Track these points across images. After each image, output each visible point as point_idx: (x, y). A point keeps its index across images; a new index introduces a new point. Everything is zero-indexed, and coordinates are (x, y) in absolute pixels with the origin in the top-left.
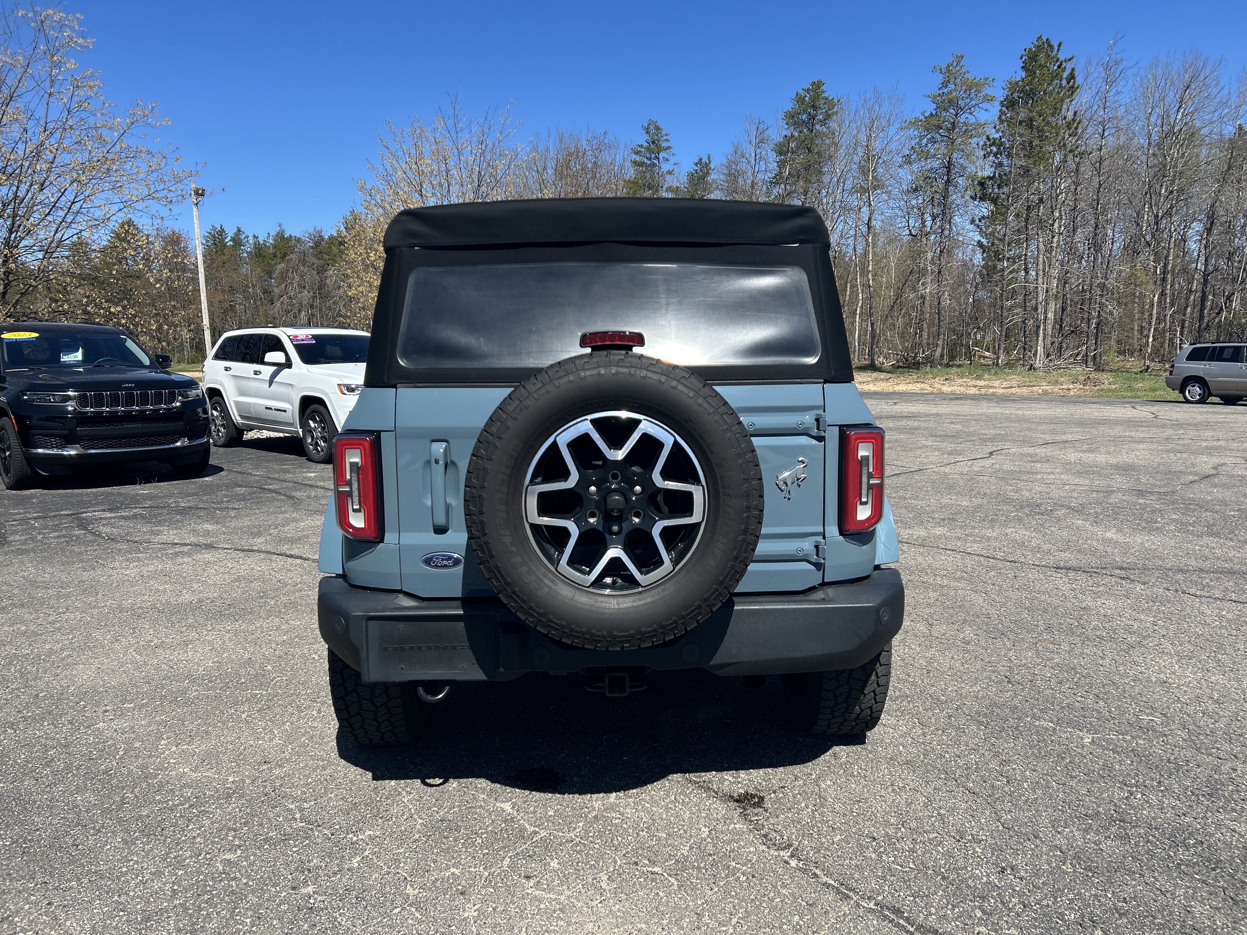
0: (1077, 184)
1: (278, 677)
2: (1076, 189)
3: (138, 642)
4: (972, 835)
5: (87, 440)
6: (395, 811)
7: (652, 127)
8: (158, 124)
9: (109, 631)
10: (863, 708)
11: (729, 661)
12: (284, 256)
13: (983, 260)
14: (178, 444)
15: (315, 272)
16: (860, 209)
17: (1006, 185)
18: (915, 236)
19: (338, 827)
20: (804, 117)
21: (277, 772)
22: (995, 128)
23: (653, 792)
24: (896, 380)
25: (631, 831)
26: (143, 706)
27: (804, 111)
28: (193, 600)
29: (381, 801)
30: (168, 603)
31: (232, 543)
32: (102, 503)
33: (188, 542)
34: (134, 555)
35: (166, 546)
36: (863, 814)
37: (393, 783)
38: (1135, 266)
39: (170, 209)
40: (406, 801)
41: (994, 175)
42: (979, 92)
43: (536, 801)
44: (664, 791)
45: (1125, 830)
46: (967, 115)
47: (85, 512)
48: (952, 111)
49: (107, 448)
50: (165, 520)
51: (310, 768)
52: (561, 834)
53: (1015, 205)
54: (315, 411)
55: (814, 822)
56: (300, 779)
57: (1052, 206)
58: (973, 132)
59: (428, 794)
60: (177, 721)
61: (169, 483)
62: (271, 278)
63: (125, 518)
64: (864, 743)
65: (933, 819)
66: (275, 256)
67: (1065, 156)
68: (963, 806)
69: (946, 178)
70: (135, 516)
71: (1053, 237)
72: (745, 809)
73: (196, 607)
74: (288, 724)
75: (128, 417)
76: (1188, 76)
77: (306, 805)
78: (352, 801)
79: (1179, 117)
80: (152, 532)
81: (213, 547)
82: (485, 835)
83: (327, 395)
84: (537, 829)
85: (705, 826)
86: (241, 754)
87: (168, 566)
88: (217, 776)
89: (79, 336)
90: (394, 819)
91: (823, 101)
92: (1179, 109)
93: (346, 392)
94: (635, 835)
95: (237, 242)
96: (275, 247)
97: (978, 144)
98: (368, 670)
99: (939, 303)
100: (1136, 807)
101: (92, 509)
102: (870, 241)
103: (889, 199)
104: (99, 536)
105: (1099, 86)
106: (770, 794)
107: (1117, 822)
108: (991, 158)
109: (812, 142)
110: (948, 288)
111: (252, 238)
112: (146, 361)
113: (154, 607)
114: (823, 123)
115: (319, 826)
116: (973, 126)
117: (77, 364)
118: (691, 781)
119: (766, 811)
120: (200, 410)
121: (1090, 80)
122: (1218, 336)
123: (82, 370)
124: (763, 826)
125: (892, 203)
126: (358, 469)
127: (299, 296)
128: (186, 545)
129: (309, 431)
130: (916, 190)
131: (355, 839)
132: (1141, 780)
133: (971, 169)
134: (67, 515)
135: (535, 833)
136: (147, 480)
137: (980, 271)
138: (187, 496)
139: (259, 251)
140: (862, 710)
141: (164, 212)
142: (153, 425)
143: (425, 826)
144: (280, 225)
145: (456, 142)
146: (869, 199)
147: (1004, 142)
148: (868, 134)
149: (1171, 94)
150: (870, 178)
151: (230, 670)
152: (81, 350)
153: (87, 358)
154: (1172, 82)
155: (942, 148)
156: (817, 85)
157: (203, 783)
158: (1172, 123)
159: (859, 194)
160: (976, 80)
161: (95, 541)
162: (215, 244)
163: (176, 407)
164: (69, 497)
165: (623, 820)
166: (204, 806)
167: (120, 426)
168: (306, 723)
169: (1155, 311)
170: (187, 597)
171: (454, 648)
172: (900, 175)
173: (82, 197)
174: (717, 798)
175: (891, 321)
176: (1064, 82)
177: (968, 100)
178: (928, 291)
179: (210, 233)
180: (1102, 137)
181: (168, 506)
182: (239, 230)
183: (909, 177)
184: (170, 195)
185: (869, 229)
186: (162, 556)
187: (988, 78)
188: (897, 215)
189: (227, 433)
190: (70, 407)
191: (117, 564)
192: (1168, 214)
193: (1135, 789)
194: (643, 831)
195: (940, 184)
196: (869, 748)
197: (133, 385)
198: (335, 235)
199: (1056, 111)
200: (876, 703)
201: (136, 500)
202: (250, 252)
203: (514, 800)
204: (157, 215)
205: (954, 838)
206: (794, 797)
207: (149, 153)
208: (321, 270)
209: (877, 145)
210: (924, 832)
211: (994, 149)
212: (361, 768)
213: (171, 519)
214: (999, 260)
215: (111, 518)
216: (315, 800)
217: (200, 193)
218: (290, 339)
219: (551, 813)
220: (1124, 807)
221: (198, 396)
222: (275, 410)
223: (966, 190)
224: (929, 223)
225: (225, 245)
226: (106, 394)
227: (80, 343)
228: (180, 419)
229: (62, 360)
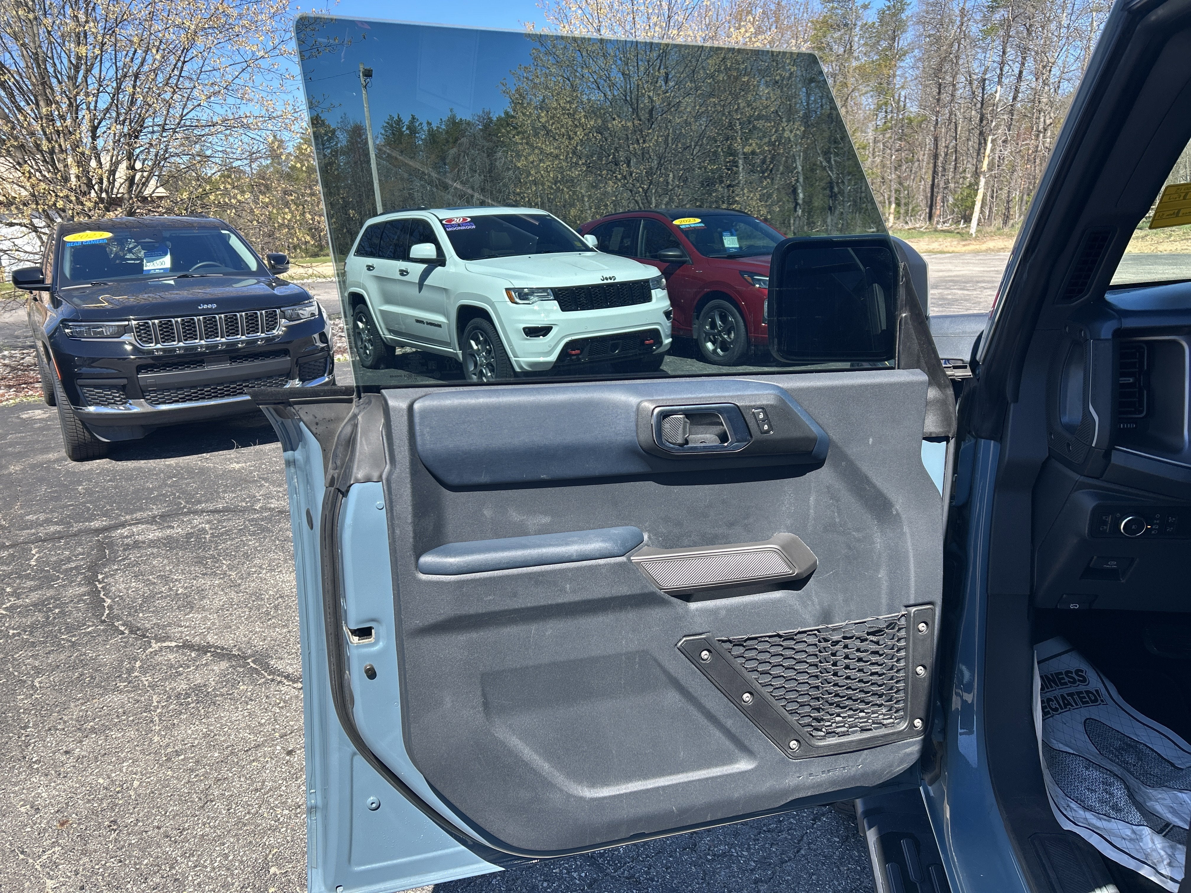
5: (155, 391)
12: (456, 140)
14: (286, 387)
15: (485, 155)
33: (231, 643)
35: (186, 656)
47: (123, 525)
49: (184, 400)
54: (476, 328)
62: (445, 164)
66: (448, 142)
75: (211, 354)
80: (187, 599)
81: (266, 669)
83: (492, 305)
89: (167, 234)
93: (518, 300)
95: (413, 130)
96: (447, 132)
104: (99, 606)
111: (426, 125)
112: (253, 265)
117: (165, 274)
120: (316, 336)
123: (172, 282)
127: (471, 180)
128: (222, 654)
129: (471, 354)
139: (433, 137)
142: (246, 364)
144: (451, 110)
152: (169, 255)
153: (175, 266)
161: (78, 627)
162: (393, 134)
163: (278, 336)
167: (201, 369)
179: (388, 123)
181: (251, 508)
182: (413, 118)
190: (128, 343)
197: (214, 306)
198: (503, 115)
202: (425, 139)
208: (491, 153)
213: (238, 548)
217: (368, 74)
218: (443, 225)
221: (313, 315)
222: (428, 324)
225: (401, 133)
226: (177, 322)
227: (169, 244)
228: (286, 352)
229: (145, 268)
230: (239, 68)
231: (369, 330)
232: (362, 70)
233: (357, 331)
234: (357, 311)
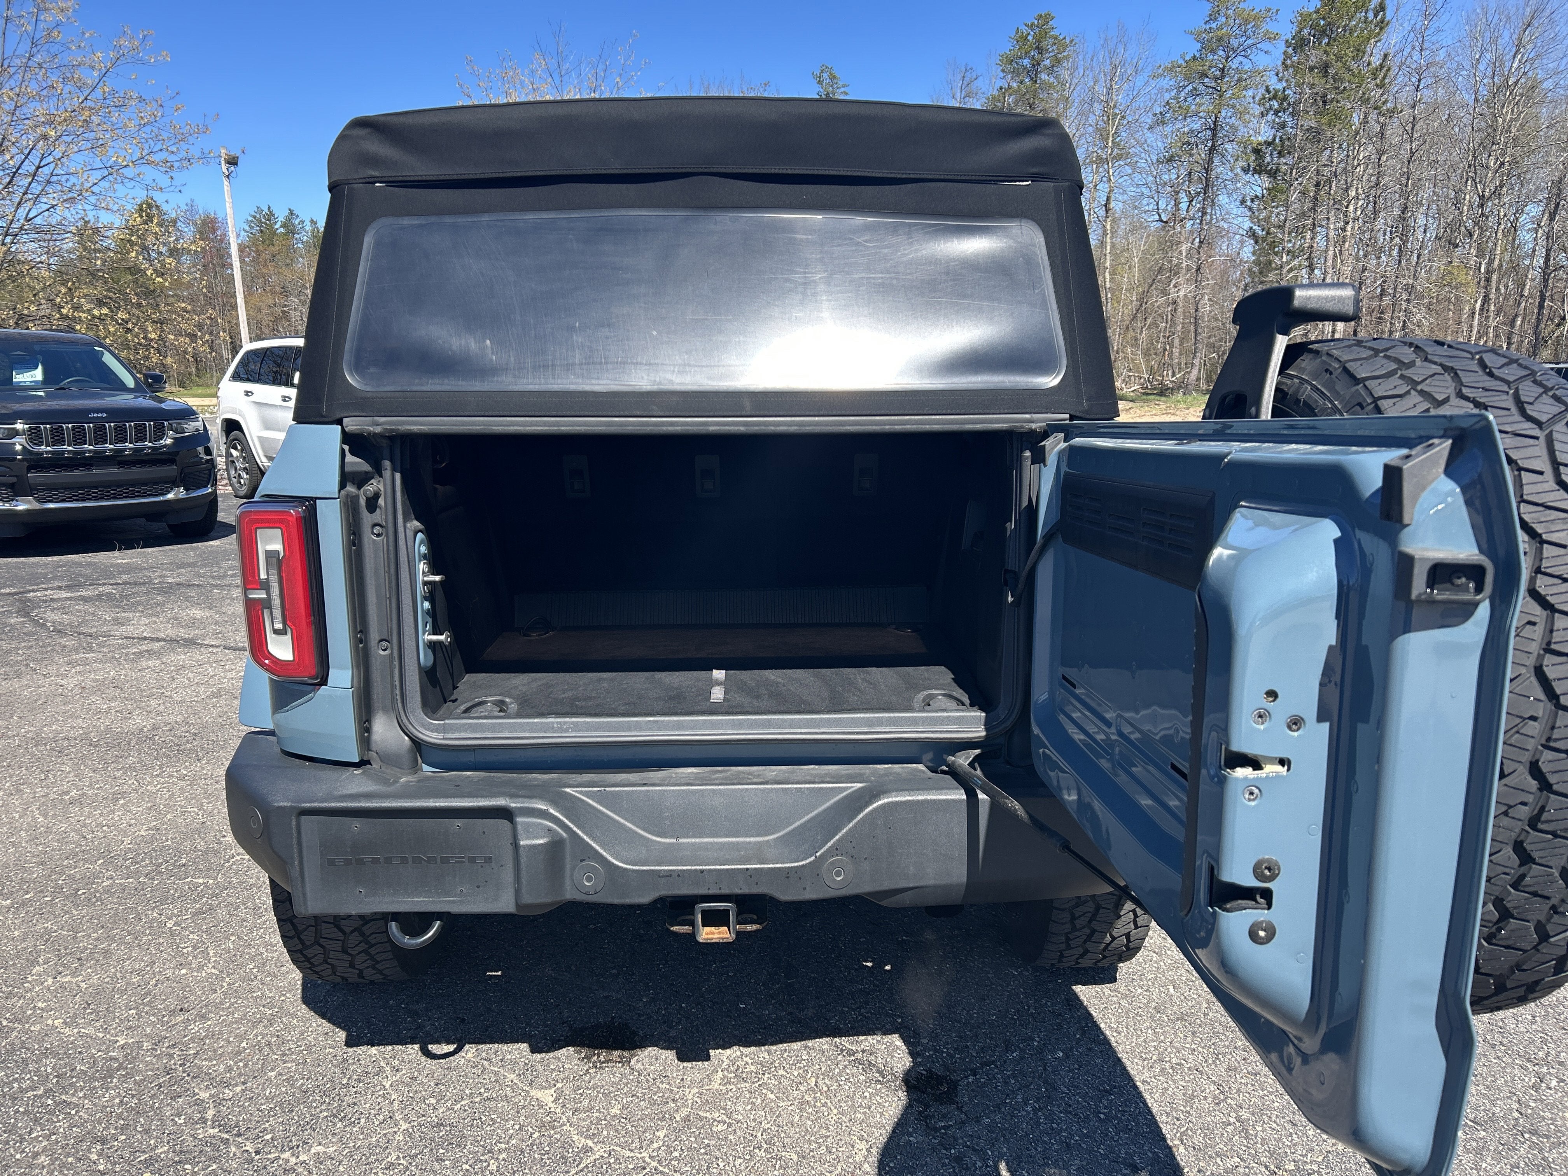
0: (1380, 153)
1: (238, 855)
2: (1379, 159)
3: (47, 795)
4: (1294, 1161)
5: (44, 490)
6: (367, 1106)
7: (825, 76)
8: (153, 60)
9: (11, 776)
10: (1115, 934)
11: (903, 884)
13: (1254, 253)
14: (170, 496)
16: (1095, 186)
17: (1289, 153)
18: (1166, 222)
19: (269, 1137)
20: (1026, 62)
21: (194, 1028)
22: (1277, 75)
23: (782, 1072)
24: (1138, 411)
25: (740, 1148)
26: (25, 903)
27: (1026, 53)
28: (145, 726)
29: (347, 1086)
30: (108, 730)
31: (224, 638)
32: (61, 578)
33: (163, 636)
34: (81, 655)
35: (130, 641)
36: (1116, 1117)
37: (374, 1050)
38: (1451, 262)
39: (172, 178)
40: (387, 1086)
41: (1274, 140)
42: (1258, 27)
43: (594, 1088)
44: (800, 1068)
45: (1541, 1150)
46: (1240, 59)
47: (33, 591)
48: (1221, 53)
49: (71, 500)
50: (139, 603)
51: (248, 1021)
52: (628, 1154)
53: (1300, 179)
55: (1037, 1133)
56: (229, 1042)
57: (1347, 183)
58: (1248, 81)
59: (426, 1072)
60: (68, 931)
61: (161, 548)
63: (85, 599)
64: (1114, 980)
65: (1230, 1128)
67: (1366, 115)
68: (1276, 1104)
69: (1210, 144)
70: (99, 597)
71: (1347, 223)
72: (927, 1106)
73: (146, 738)
74: (233, 938)
75: (99, 459)
76: (1528, 9)
77: (228, 1093)
78: (303, 1085)
79: (1515, 65)
80: (116, 621)
81: (195, 644)
82: (504, 1155)
84: (590, 1143)
85: (862, 1138)
86: (149, 993)
87: (125, 672)
88: (101, 1035)
89: (37, 348)
90: (363, 1120)
91: (1051, 41)
92: (1516, 53)
94: (747, 1157)
95: (290, 229)
97: (1253, 98)
98: (304, 895)
99: (1196, 310)
100: (1553, 1106)
101: (44, 586)
102: (1108, 227)
103: (1134, 172)
104: (43, 626)
105: (1413, 22)
106: (967, 1077)
107: (1527, 1136)
108: (1270, 117)
109: (1035, 97)
110: (1207, 291)
111: (309, 224)
112: (130, 382)
113: (86, 736)
114: (1051, 70)
115: (239, 1135)
116: (1249, 74)
117: (35, 387)
118: (842, 1050)
119: (960, 1109)
120: (200, 449)
121: (1400, 14)
122: (1556, 355)
123: (42, 394)
124: (955, 1139)
125: (1137, 178)
126: (280, 562)
128: (158, 640)
130: (1170, 160)
131: (293, 1160)
132: (1553, 1052)
133: (1242, 132)
134: (9, 594)
135: (587, 1150)
136: (129, 545)
137: (1250, 270)
138: (179, 568)
140: (1114, 938)
141: (164, 181)
142: (134, 470)
143: (410, 1135)
145: (559, 89)
146: (1108, 173)
147: (1289, 95)
148: (1108, 86)
149: (1506, 34)
150: (1110, 144)
151: (169, 842)
152: (40, 367)
153: (48, 380)
154: (1509, 18)
155: (1206, 104)
156: (1045, 19)
157: (75, 1048)
158: (1506, 73)
159: (1095, 166)
160: (1255, 12)
161: (34, 634)
162: (262, 232)
163: (165, 446)
164: (19, 568)
165: (730, 1125)
166: (67, 1093)
167: (87, 472)
168: (261, 937)
169: (1476, 322)
170: (139, 720)
171: (445, 860)
172: (1149, 141)
173: (51, 159)
174: (881, 1083)
175: (1133, 334)
176: (1371, 15)
177: (1244, 39)
178: (1181, 293)
179: (255, 217)
180: (1417, 89)
181: (150, 582)
182: (292, 213)
183: (1160, 144)
184: (171, 158)
185: (1107, 211)
186: (120, 657)
187: (1270, 9)
188: (1142, 194)
189: (250, 480)
190: (19, 444)
191: (53, 669)
192: (1497, 194)
193: (1545, 1069)
194: (760, 1148)
195: (1202, 153)
196: (1122, 989)
197: (105, 415)
199: (1359, 52)
200: (1136, 927)
201: (107, 573)
202: (307, 242)
203: (559, 1085)
204: (154, 184)
205: (1266, 1167)
206: (1006, 1083)
207: (141, 100)
209: (1120, 99)
210: (1217, 1153)
211: (1276, 105)
212: (329, 1021)
213: (148, 601)
214: (1276, 254)
215: (66, 599)
216: (244, 1083)
217: (232, 162)
219: (616, 1111)
220: (1533, 1105)
221: (197, 430)
223: (1237, 160)
224: (1184, 206)
225: (274, 233)
226: (68, 427)
227: (39, 357)
228: (172, 462)
229: (14, 380)
230: (98, 175)
231: (244, 458)
232: (223, 155)
233: (230, 459)
234: (231, 437)
